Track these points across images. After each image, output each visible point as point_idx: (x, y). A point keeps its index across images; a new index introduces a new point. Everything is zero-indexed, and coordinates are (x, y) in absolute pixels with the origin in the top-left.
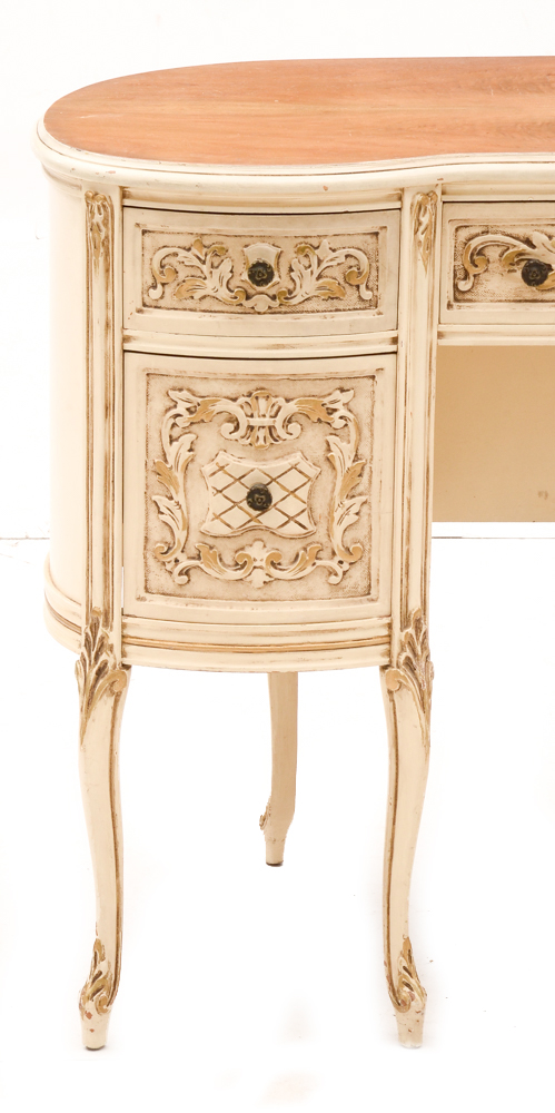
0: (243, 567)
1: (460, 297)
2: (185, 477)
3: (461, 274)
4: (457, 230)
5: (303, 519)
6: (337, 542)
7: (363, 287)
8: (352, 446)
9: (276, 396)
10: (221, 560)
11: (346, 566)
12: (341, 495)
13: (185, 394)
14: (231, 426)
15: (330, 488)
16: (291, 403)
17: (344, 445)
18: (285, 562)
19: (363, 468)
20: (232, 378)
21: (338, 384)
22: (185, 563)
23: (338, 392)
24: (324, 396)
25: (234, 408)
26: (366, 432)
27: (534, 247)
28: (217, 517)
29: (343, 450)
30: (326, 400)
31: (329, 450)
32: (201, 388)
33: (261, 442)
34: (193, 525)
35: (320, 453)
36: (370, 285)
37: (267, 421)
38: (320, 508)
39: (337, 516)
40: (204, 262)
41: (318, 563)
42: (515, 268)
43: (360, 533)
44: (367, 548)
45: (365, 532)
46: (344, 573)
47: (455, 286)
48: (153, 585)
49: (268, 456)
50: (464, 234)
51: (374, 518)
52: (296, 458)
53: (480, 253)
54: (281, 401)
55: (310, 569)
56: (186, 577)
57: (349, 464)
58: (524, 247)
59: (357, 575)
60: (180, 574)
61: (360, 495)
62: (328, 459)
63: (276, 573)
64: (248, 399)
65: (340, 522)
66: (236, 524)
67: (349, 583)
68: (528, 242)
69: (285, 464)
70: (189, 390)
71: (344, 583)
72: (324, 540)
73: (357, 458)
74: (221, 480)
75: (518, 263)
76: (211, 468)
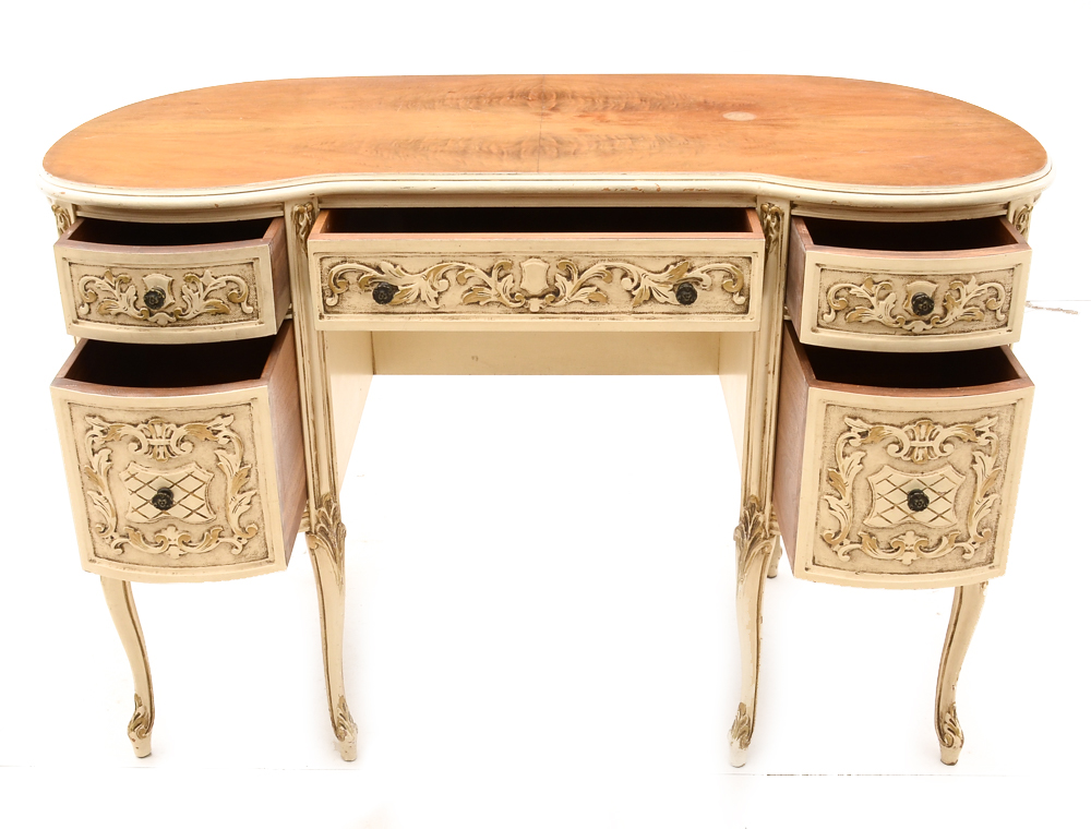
0: (161, 545)
1: (329, 310)
2: (108, 480)
3: (328, 293)
4: (321, 260)
5: (203, 511)
6: (234, 524)
7: (244, 304)
8: (238, 456)
9: (169, 423)
10: (144, 539)
11: (244, 541)
12: (232, 492)
13: (97, 420)
14: (135, 446)
15: (224, 488)
16: (182, 428)
17: (230, 456)
18: (195, 540)
19: (249, 471)
20: (131, 410)
21: (219, 411)
22: (118, 540)
23: (220, 418)
24: (209, 422)
25: (135, 432)
26: (248, 444)
27: (383, 273)
28: (136, 510)
29: (231, 460)
30: (209, 425)
31: (219, 461)
32: (110, 416)
33: (162, 456)
34: (120, 513)
35: (212, 462)
36: (251, 302)
37: (164, 441)
38: (217, 501)
39: (231, 507)
40: (114, 288)
41: (221, 540)
42: (370, 288)
43: (254, 516)
44: (261, 526)
45: (259, 515)
46: (244, 546)
47: (324, 301)
48: (99, 551)
49: (169, 466)
50: (327, 263)
51: (264, 505)
52: (192, 468)
53: (341, 277)
54: (172, 427)
55: (214, 545)
56: (120, 550)
57: (236, 469)
58: (375, 273)
59: (255, 546)
60: (116, 547)
61: (250, 490)
62: (218, 467)
63: (188, 549)
64: (145, 426)
65: (234, 511)
66: (150, 516)
67: (249, 552)
68: (378, 269)
69: (182, 472)
70: (100, 417)
71: (244, 552)
72: (224, 523)
73: (243, 464)
74: (134, 484)
75: (372, 285)
76: (124, 475)
